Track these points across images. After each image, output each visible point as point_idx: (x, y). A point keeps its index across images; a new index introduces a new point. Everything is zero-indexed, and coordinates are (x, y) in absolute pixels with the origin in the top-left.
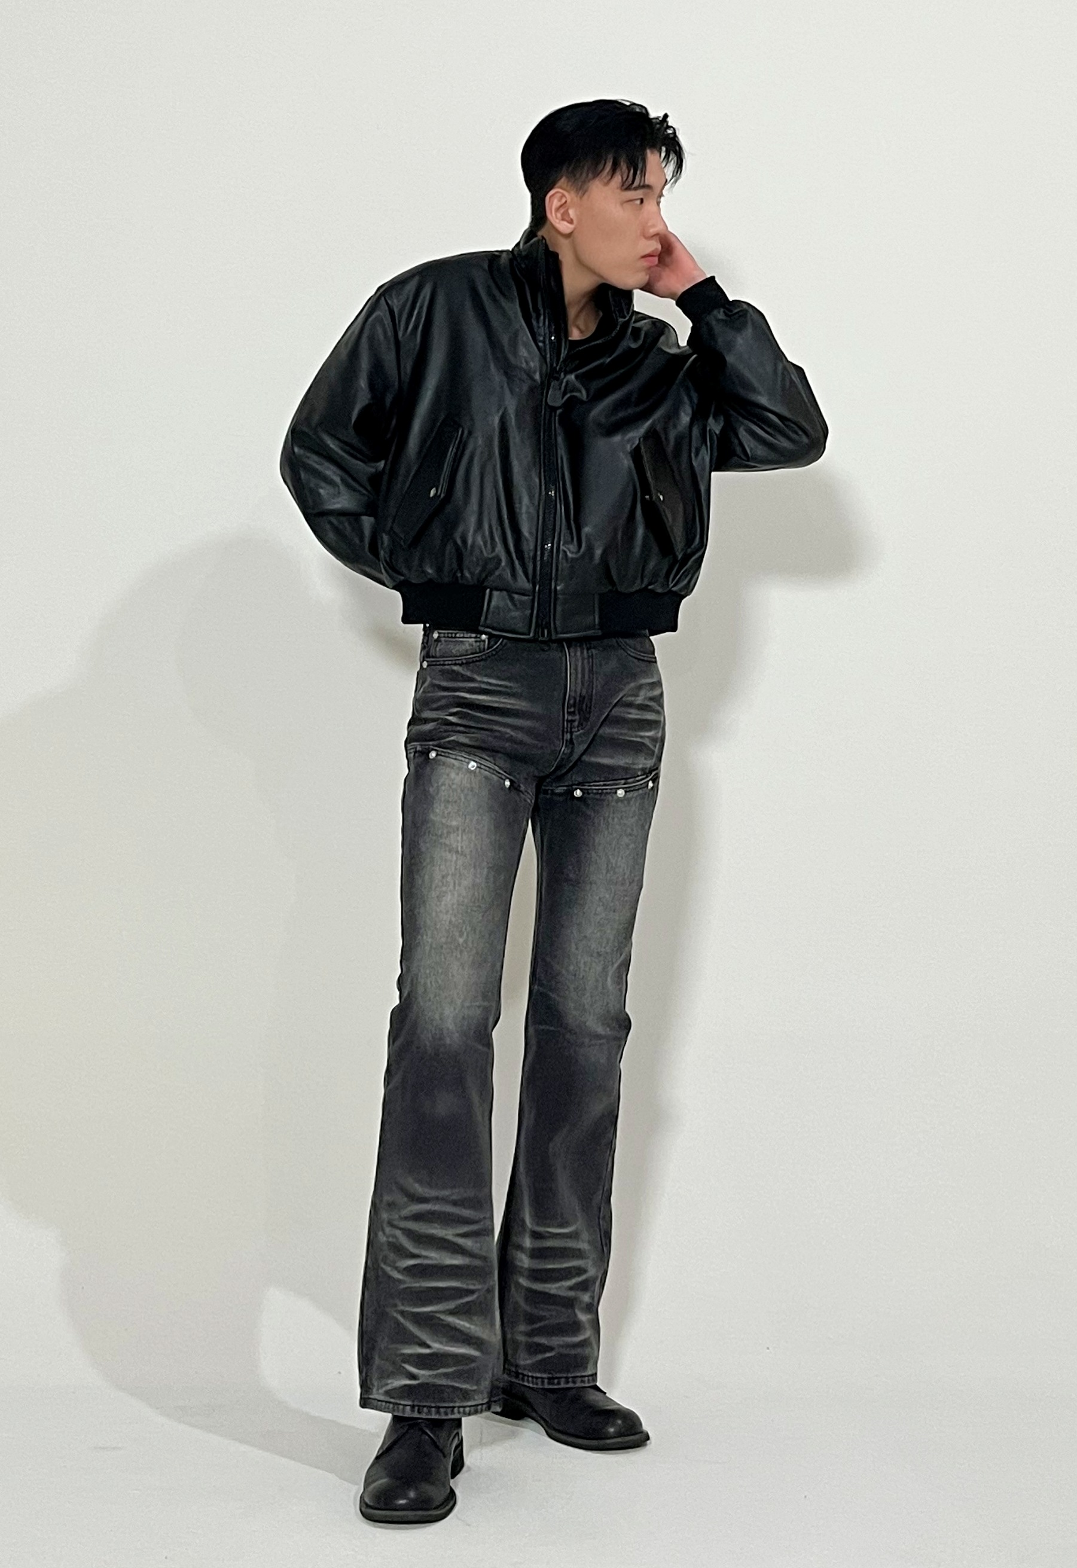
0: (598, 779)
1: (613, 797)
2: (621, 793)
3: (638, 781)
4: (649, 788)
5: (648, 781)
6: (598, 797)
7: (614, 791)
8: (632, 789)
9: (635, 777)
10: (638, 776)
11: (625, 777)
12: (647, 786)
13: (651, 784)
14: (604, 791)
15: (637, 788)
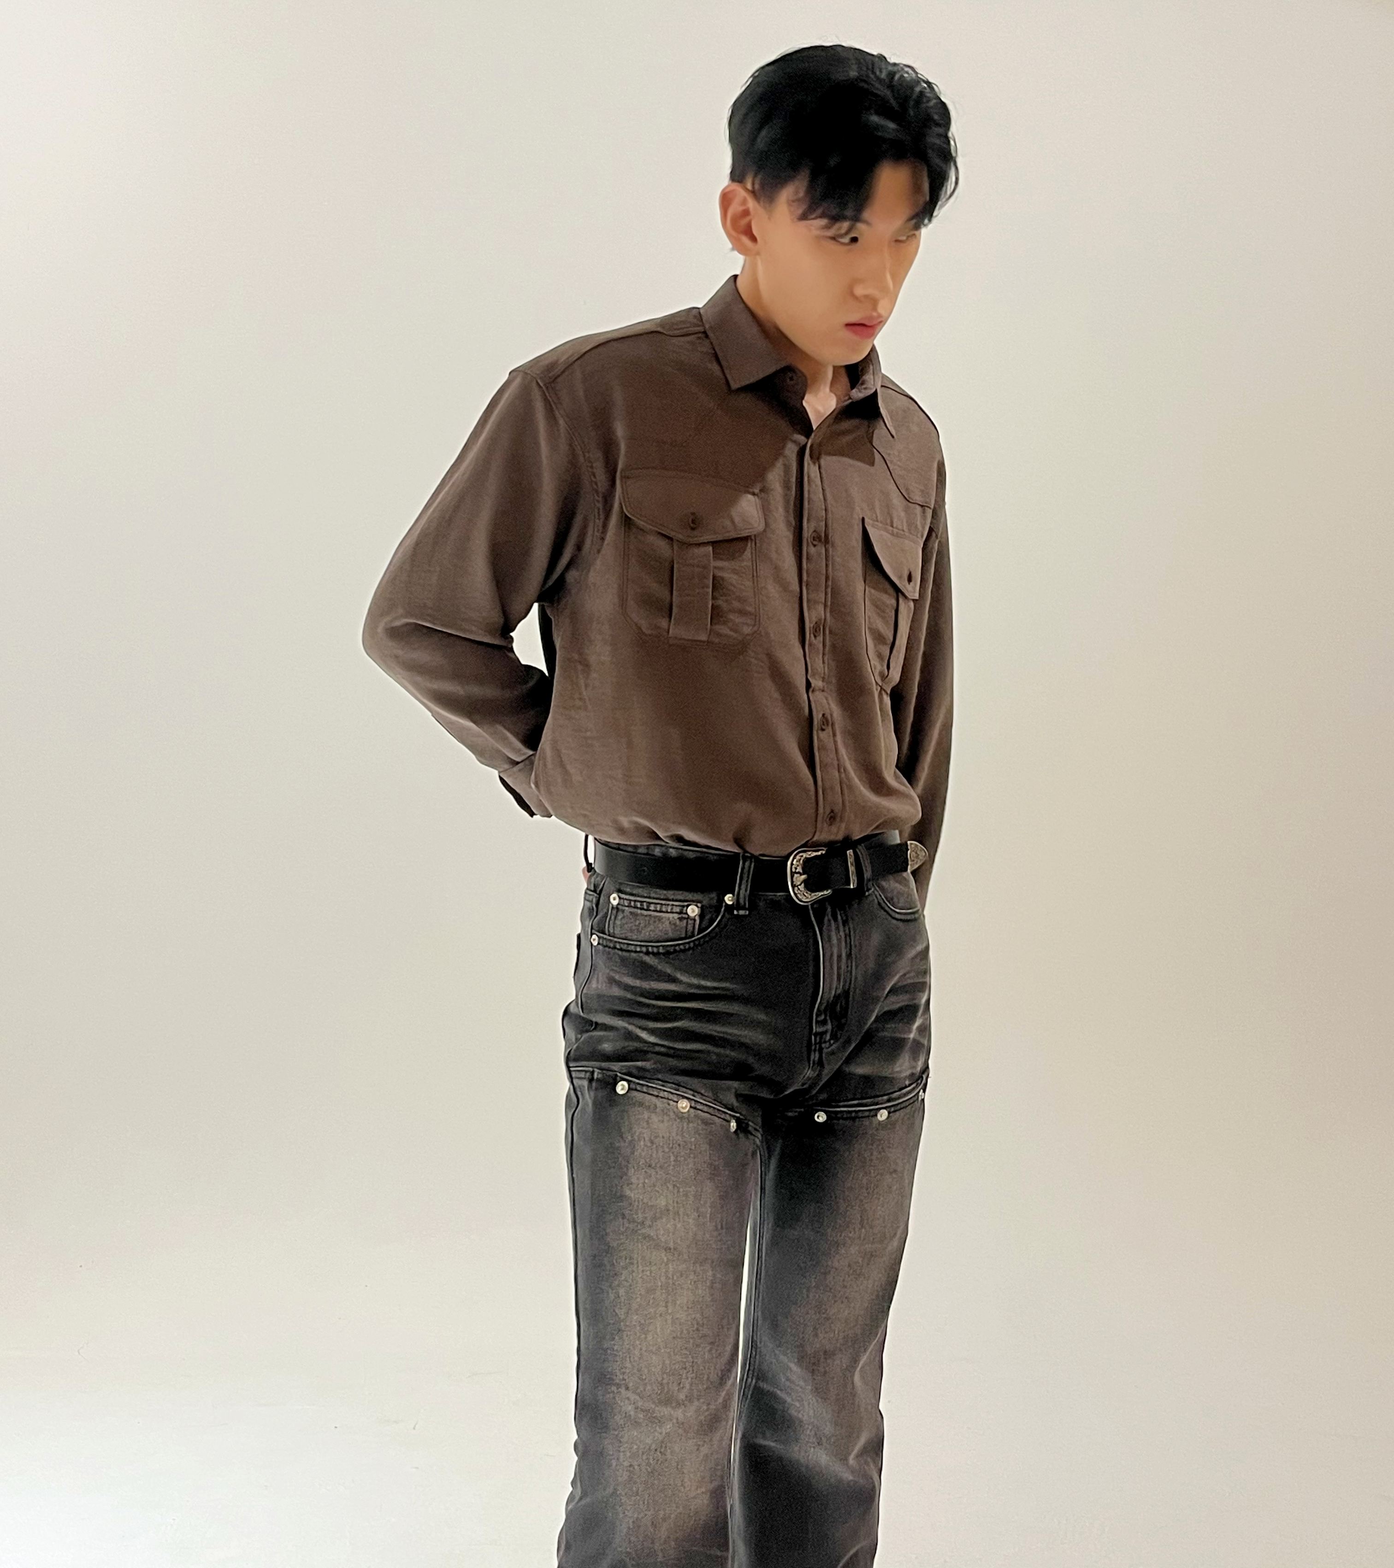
0: (850, 1096)
1: (871, 1123)
5: (919, 1091)
6: (850, 1121)
11: (888, 1092)
12: (918, 1098)
14: (861, 1113)
15: (905, 1104)
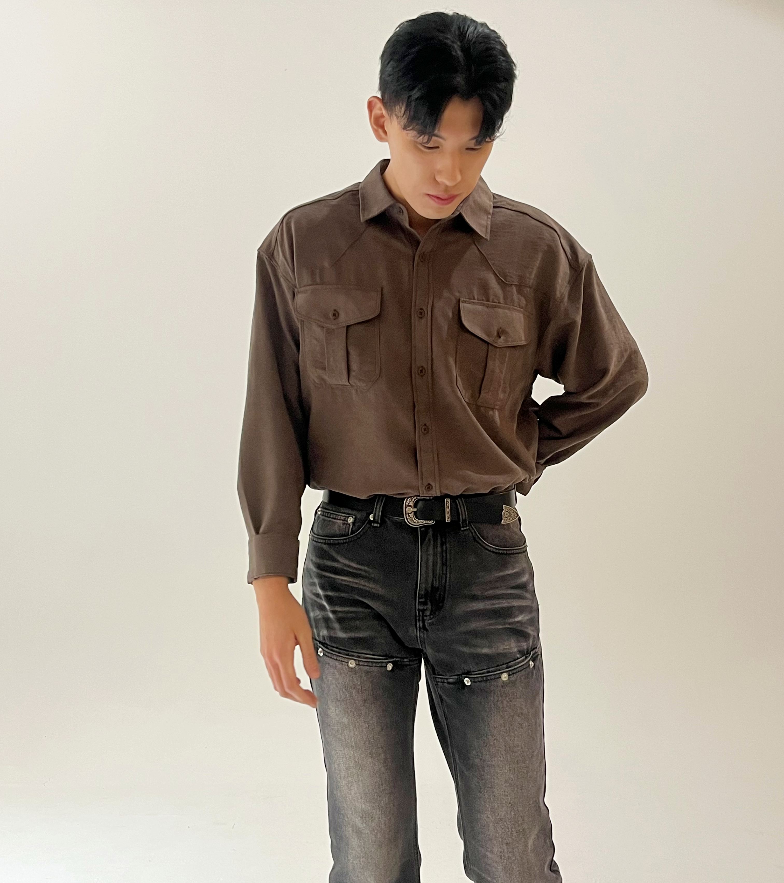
0: (480, 668)
1: (498, 682)
2: (505, 677)
3: (519, 663)
4: (531, 667)
5: (529, 661)
6: (483, 684)
7: (497, 676)
8: (515, 671)
9: (515, 660)
10: (518, 659)
11: (505, 662)
12: (529, 665)
13: (531, 663)
14: (489, 678)
15: (519, 669)
